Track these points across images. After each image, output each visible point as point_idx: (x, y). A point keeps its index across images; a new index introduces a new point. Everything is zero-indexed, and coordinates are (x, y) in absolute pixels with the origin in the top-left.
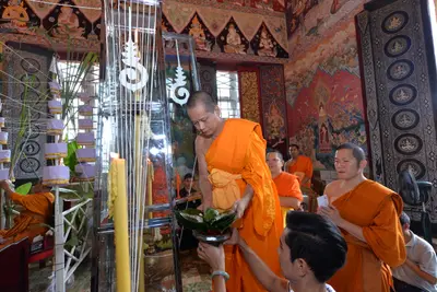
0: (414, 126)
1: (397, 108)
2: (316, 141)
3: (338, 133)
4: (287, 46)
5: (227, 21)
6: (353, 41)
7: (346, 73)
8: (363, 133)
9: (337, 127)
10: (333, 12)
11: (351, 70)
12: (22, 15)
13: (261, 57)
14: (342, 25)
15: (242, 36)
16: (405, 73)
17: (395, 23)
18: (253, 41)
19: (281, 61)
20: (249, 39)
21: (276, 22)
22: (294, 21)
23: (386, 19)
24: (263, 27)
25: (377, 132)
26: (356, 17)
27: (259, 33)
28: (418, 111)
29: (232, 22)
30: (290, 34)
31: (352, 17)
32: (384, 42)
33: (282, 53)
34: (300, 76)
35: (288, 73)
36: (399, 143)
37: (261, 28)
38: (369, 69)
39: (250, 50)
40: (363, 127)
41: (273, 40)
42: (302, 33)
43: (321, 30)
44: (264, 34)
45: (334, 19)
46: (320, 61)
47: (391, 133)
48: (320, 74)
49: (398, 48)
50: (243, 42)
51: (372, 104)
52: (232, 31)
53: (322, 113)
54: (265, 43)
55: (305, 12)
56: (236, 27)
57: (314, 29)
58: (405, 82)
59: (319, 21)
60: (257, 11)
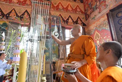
4: (86, 23)
5: (69, 16)
6: (107, 21)
7: (105, 29)
10: (99, 13)
11: (107, 29)
12: (14, 15)
14: (102, 16)
15: (73, 20)
17: (120, 15)
20: (75, 21)
21: (82, 16)
22: (87, 16)
23: (117, 14)
26: (107, 14)
29: (70, 16)
30: (86, 20)
32: (117, 21)
33: (84, 25)
35: (86, 30)
37: (78, 18)
38: (113, 28)
39: (75, 24)
41: (82, 21)
42: (90, 19)
43: (96, 18)
45: (100, 15)
46: (96, 27)
50: (73, 22)
52: (70, 19)
53: (98, 42)
54: (79, 22)
55: (91, 13)
56: (71, 18)
57: (93, 18)
59: (95, 15)
60: (77, 14)
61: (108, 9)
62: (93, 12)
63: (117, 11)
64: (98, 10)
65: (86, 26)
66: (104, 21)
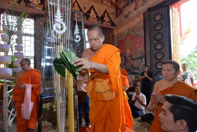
0: (162, 59)
1: (157, 51)
2: (125, 63)
3: (134, 60)
4: (115, 21)
6: (142, 23)
7: (139, 35)
8: (144, 60)
9: (134, 57)
10: (135, 9)
11: (141, 34)
13: (104, 25)
14: (138, 16)
15: (96, 14)
16: (160, 38)
17: (158, 18)
18: (101, 17)
19: (112, 27)
20: (100, 16)
21: (112, 10)
22: (119, 11)
24: (106, 11)
25: (149, 60)
26: (144, 13)
27: (104, 14)
28: (164, 53)
29: (92, 7)
30: (117, 16)
31: (142, 13)
32: (154, 25)
33: (113, 24)
34: (120, 35)
35: (115, 33)
36: (157, 65)
37: (105, 12)
38: (148, 35)
39: (100, 21)
40: (144, 58)
41: (110, 18)
42: (122, 17)
43: (130, 16)
44: (106, 15)
45: (135, 13)
46: (129, 29)
47: (154, 61)
48: (128, 34)
49: (158, 28)
50: (97, 17)
51: (148, 49)
52: (92, 11)
53: (128, 51)
54: (106, 18)
55: (124, 8)
56: (94, 10)
57: (126, 16)
58: (160, 41)
59: (129, 12)
60: (103, 4)
61: (146, 7)
62: (127, 5)
63: (156, 12)
64: (134, 4)
65: (115, 26)
66: (139, 22)
